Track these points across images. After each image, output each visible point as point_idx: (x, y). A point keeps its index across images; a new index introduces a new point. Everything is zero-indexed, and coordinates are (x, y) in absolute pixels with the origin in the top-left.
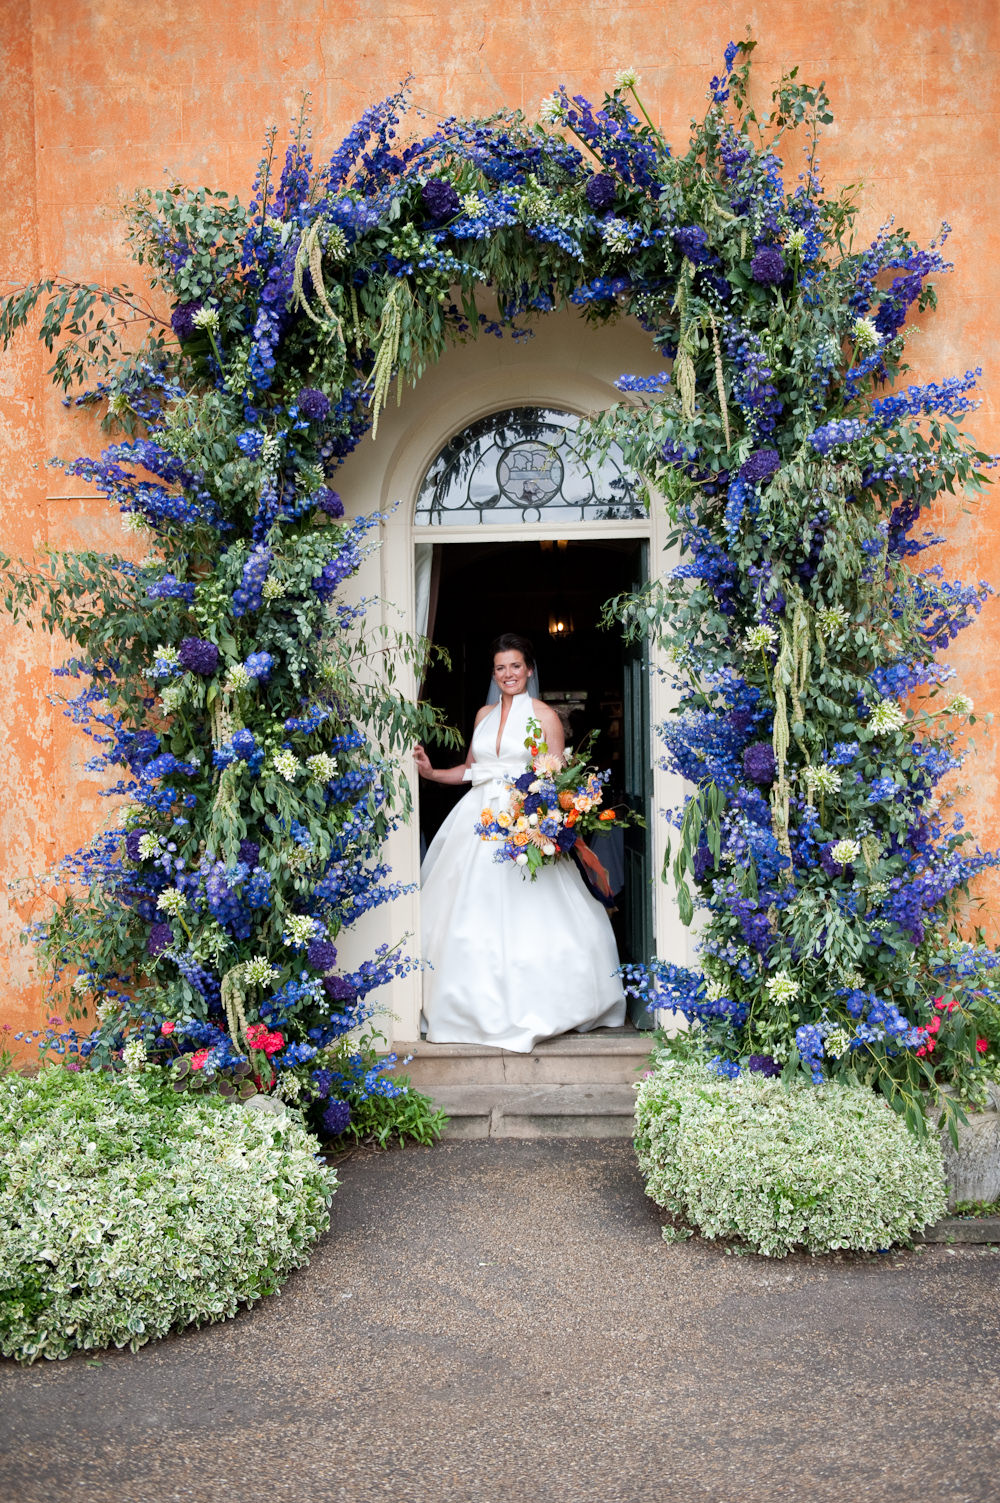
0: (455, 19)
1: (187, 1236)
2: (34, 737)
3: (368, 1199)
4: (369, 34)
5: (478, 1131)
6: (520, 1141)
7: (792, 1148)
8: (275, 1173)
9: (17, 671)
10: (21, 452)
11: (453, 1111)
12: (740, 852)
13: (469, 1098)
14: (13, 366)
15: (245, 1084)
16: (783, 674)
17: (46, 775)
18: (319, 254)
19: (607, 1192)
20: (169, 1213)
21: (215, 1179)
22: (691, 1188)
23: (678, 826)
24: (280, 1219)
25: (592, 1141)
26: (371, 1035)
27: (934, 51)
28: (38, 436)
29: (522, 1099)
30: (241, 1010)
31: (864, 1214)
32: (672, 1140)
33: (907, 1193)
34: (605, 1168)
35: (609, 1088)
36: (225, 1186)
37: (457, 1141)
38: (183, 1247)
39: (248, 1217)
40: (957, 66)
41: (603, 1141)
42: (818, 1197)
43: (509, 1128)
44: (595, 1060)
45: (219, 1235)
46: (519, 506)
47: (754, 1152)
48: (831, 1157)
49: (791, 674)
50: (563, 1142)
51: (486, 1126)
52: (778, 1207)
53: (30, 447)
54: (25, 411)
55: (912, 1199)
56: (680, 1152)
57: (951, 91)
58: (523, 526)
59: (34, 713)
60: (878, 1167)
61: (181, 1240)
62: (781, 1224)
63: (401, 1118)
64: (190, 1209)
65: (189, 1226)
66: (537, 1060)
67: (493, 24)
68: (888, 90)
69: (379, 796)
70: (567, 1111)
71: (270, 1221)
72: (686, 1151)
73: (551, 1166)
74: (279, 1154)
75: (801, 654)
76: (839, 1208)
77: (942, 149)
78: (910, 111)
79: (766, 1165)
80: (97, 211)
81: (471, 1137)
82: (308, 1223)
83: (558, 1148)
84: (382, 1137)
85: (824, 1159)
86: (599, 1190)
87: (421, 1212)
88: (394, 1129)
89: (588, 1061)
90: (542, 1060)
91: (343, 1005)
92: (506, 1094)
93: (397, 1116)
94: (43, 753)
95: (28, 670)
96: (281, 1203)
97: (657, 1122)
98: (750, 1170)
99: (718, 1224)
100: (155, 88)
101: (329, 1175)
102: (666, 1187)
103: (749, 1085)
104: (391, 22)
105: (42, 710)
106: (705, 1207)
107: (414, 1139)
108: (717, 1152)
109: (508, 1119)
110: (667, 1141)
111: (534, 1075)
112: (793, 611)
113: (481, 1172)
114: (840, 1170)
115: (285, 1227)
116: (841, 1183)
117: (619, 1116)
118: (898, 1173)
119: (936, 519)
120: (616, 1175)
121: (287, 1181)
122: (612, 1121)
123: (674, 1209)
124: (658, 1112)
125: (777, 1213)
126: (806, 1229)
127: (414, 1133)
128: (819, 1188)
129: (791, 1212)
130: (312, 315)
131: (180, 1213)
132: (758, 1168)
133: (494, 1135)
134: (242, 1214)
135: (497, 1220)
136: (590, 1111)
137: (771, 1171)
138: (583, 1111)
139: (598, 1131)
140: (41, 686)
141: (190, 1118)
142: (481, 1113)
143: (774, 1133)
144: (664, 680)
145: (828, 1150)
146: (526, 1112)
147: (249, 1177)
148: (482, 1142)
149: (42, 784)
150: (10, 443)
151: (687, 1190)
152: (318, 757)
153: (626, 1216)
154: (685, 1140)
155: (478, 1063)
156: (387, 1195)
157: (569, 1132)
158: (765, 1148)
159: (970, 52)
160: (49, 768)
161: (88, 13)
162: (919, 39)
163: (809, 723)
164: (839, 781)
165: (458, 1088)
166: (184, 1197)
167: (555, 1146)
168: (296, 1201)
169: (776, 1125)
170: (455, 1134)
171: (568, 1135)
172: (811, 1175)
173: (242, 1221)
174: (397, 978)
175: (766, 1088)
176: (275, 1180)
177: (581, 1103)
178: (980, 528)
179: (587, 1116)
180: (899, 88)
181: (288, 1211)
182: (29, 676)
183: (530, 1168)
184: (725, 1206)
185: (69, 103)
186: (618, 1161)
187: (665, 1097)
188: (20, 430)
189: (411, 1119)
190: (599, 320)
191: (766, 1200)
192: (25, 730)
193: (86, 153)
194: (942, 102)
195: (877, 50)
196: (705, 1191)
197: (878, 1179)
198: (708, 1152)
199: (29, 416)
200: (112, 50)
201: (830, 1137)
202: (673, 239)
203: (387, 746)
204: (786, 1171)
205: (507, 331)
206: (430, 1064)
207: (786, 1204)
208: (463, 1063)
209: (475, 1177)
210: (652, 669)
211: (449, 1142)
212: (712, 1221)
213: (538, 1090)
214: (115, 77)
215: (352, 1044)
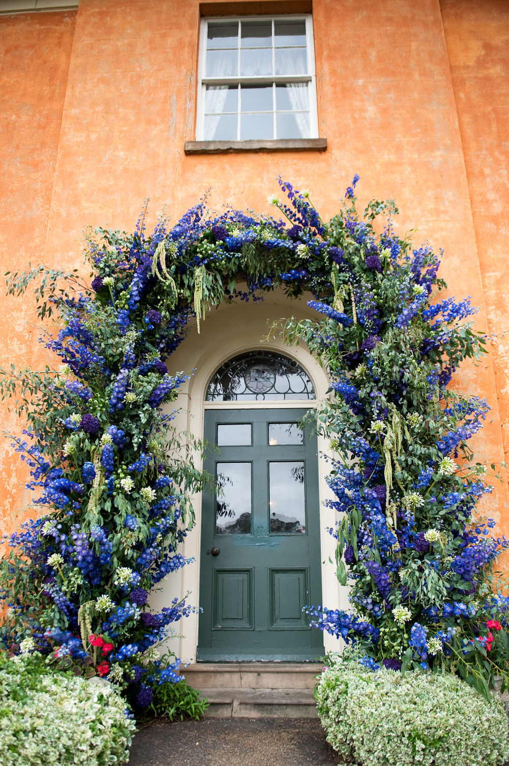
0: (231, 183)
1: (23, 752)
2: (8, 488)
3: (157, 747)
4: (194, 189)
5: (225, 713)
6: (249, 719)
7: (421, 708)
8: (94, 717)
9: (4, 456)
10: (22, 355)
11: (212, 700)
12: (370, 544)
13: (220, 694)
14: (24, 319)
15: (90, 669)
16: (388, 443)
17: (11, 507)
18: (165, 253)
19: (301, 746)
20: (14, 735)
21: (52, 716)
22: (358, 735)
23: (336, 537)
24: (92, 747)
25: (290, 720)
26: (168, 654)
27: (437, 198)
28: (31, 348)
29: (250, 696)
30: (89, 626)
31: (469, 751)
32: (343, 705)
33: (493, 738)
34: (298, 733)
35: (298, 691)
36: (57, 721)
37: (213, 718)
38: (20, 760)
39: (70, 743)
40: (447, 203)
41: (296, 720)
42: (440, 739)
43: (243, 711)
44: (291, 675)
45: (46, 753)
46: (255, 393)
47: (397, 710)
48: (445, 713)
49: (393, 444)
50: (273, 720)
51: (230, 710)
52: (414, 747)
53: (26, 353)
54: (26, 338)
55: (497, 741)
56: (349, 712)
57: (445, 212)
58: (256, 401)
59: (10, 476)
60: (474, 719)
61: (20, 754)
62: (417, 758)
63: (182, 703)
64: (31, 734)
65: (27, 745)
66: (259, 675)
67: (247, 185)
68: (418, 211)
69: (177, 513)
70: (276, 701)
71: (84, 747)
72: (353, 712)
73: (267, 732)
74: (99, 706)
75: (397, 437)
76: (454, 747)
77: (444, 234)
78: (429, 219)
79: (405, 718)
80: (70, 254)
81: (221, 716)
82: (112, 753)
83: (270, 724)
84: (171, 713)
85: (441, 714)
86: (296, 745)
87: (188, 755)
88: (177, 709)
89: (287, 675)
90: (262, 675)
91: (151, 629)
92: (242, 693)
93: (180, 701)
94: (12, 496)
95: (10, 455)
96: (94, 736)
97: (333, 695)
98: (395, 722)
99: (375, 760)
100: (101, 208)
101: (130, 725)
102: (340, 736)
103: (385, 675)
104: (204, 184)
105: (14, 475)
106: (366, 748)
107: (189, 716)
108: (373, 710)
109: (242, 706)
110: (340, 706)
111: (257, 683)
112: (392, 417)
113: (225, 734)
114: (452, 722)
115: (95, 752)
116: (453, 730)
117: (305, 705)
118: (486, 724)
119: (457, 386)
120: (305, 737)
121: (101, 723)
122: (301, 708)
123: (345, 751)
124: (334, 688)
125: (414, 750)
126: (434, 762)
127: (189, 712)
128: (440, 733)
129: (423, 750)
130: (160, 278)
131: (22, 735)
132: (400, 720)
133: (234, 715)
134: (65, 740)
135: (234, 760)
136: (289, 702)
137: (408, 722)
138: (284, 702)
139: (293, 714)
140: (15, 463)
141: (47, 681)
142: (227, 702)
143: (407, 699)
144: (327, 461)
145: (442, 709)
146: (253, 701)
147: (74, 717)
148: (227, 719)
149: (9, 512)
150: (17, 351)
151: (354, 737)
152: (146, 489)
153: (313, 759)
154: (352, 704)
155: (227, 676)
156: (169, 745)
157: (277, 714)
158: (403, 707)
159: (452, 199)
160: (12, 504)
161: (77, 182)
162: (430, 194)
163: (404, 472)
164: (423, 501)
165: (215, 690)
166: (28, 726)
167: (269, 722)
168: (106, 737)
169: (407, 695)
170: (212, 714)
171: (276, 716)
172: (434, 724)
173: (64, 745)
174: (184, 617)
175: (396, 676)
176: (93, 722)
177: (283, 697)
178: (479, 390)
179: (287, 705)
180: (423, 211)
181: (98, 741)
182: (10, 458)
183: (255, 732)
184: (380, 747)
185: (64, 214)
186: (306, 730)
187: (337, 680)
188: (23, 346)
189: (188, 703)
190: (293, 297)
191: (407, 742)
192: (4, 484)
193: (69, 232)
194: (442, 216)
195: (412, 197)
196: (366, 737)
197: (475, 728)
198: (367, 711)
199: (28, 340)
200: (85, 195)
201: (442, 701)
202: (328, 252)
203: (183, 490)
204: (418, 723)
205: (251, 298)
206: (200, 675)
207: (420, 745)
208: (218, 675)
209: (223, 736)
210: (320, 455)
211: (208, 719)
212: (371, 758)
213: (259, 691)
214: (85, 204)
215: (156, 653)
